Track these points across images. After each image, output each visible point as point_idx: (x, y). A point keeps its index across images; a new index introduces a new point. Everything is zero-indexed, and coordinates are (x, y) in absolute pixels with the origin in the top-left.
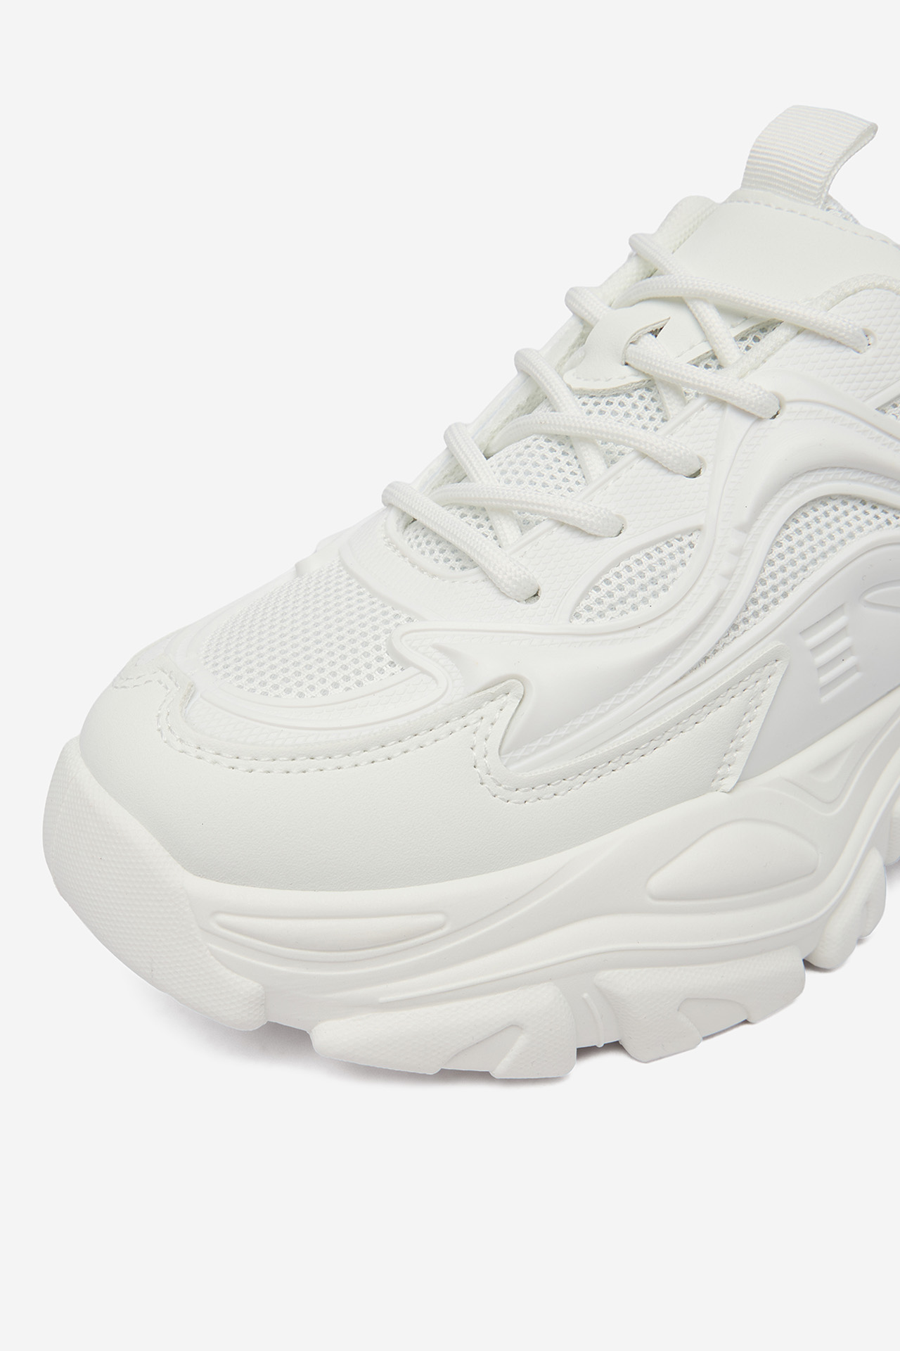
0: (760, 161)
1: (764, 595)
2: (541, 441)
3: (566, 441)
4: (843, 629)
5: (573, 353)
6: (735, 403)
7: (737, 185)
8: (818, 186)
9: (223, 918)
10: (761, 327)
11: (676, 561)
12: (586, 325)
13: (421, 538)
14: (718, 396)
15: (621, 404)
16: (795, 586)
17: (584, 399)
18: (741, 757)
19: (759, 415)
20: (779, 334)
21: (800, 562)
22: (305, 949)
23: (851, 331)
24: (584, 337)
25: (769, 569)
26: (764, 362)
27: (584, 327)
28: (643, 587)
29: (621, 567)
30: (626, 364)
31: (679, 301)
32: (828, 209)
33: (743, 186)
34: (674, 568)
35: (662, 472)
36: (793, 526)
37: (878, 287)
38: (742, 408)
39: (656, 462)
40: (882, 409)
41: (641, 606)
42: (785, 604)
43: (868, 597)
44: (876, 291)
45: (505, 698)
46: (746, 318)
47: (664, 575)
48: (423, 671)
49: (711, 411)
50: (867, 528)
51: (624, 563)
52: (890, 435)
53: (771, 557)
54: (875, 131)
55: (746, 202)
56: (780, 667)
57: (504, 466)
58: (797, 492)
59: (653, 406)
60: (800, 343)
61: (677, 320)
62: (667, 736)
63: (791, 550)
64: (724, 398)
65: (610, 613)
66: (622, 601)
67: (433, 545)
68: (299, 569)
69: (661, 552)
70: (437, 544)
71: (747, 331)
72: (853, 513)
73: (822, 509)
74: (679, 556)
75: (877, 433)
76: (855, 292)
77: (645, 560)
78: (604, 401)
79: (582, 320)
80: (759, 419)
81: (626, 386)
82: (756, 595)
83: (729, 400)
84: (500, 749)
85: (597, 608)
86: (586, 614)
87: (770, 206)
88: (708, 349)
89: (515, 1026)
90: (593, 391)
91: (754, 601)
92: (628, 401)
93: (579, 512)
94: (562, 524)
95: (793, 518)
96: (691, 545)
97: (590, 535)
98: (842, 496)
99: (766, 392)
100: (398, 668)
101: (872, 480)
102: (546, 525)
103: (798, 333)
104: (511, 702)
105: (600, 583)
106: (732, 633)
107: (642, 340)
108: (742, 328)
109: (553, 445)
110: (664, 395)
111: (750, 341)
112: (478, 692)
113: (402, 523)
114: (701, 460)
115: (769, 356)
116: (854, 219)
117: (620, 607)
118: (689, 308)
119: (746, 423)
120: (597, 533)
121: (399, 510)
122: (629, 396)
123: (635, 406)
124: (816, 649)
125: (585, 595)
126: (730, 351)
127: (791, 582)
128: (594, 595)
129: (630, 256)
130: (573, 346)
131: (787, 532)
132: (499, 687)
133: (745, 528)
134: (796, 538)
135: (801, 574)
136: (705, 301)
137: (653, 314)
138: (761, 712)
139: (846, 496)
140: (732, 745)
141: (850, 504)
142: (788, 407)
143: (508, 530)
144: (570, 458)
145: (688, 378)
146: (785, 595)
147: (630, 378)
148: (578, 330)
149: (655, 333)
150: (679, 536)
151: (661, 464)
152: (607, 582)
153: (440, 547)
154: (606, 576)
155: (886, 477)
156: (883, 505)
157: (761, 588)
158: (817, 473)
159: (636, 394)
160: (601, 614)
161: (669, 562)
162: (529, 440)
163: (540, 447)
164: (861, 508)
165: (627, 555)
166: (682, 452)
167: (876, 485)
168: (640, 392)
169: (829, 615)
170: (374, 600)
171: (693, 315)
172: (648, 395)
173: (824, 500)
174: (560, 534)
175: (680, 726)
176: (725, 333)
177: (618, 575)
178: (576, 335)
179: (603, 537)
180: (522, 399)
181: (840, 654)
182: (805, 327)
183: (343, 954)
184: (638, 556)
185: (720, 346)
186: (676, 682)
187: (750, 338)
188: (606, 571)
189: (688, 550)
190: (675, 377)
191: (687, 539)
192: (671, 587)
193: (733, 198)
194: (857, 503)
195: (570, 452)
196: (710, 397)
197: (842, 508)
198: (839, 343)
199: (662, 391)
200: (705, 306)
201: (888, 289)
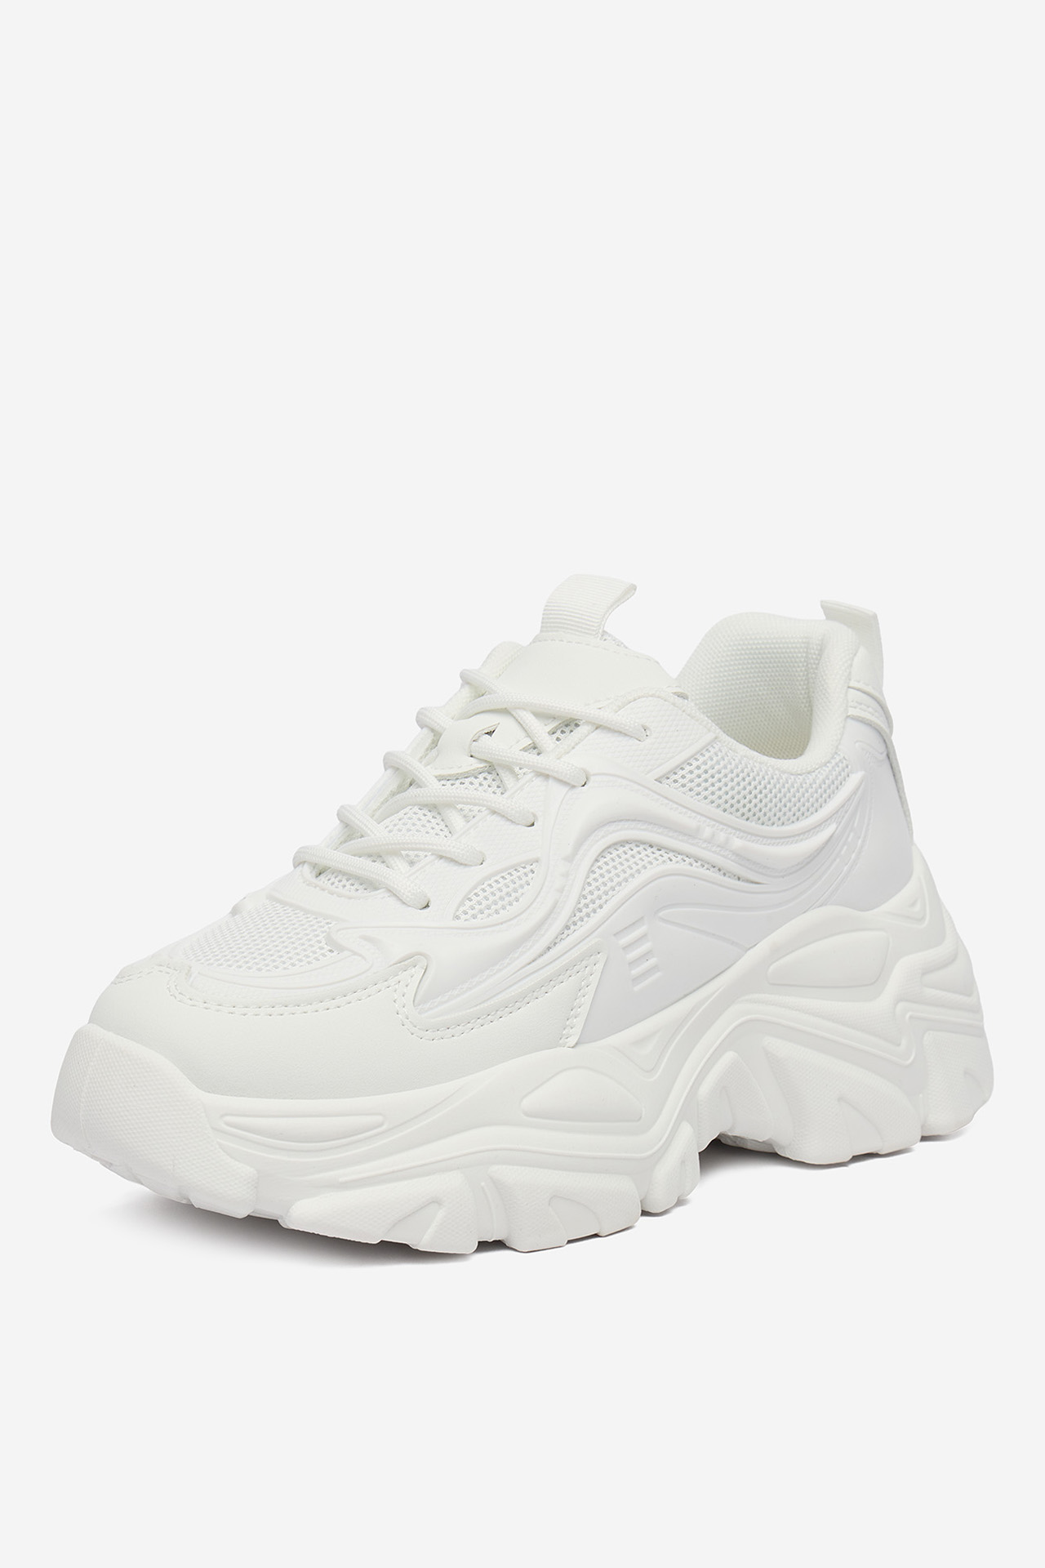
0: (552, 612)
1: (587, 906)
2: (416, 809)
3: (434, 808)
4: (643, 937)
5: (427, 754)
6: (555, 775)
7: (538, 631)
8: (596, 625)
9: (228, 1119)
10: (566, 723)
11: (523, 882)
12: (436, 736)
13: (333, 880)
14: (543, 771)
15: (471, 783)
16: (606, 901)
17: (443, 782)
18: (579, 1023)
19: (573, 783)
20: (583, 729)
21: (609, 884)
22: (287, 1141)
23: (632, 726)
24: (435, 743)
25: (588, 889)
26: (573, 748)
27: (434, 735)
28: (502, 898)
29: (485, 885)
30: (472, 756)
31: (505, 711)
32: (605, 640)
33: (541, 631)
34: (522, 887)
35: (508, 823)
36: (602, 860)
37: (651, 696)
38: (561, 778)
39: (503, 816)
40: (659, 780)
41: (502, 911)
42: (601, 913)
43: (661, 914)
44: (651, 698)
45: (414, 970)
46: (555, 718)
47: (515, 891)
48: (355, 953)
49: (538, 781)
50: (655, 863)
51: (486, 883)
52: (666, 798)
53: (588, 880)
54: (635, 590)
55: (545, 640)
56: (602, 958)
57: (391, 827)
58: (603, 837)
59: (494, 784)
60: (598, 736)
61: (504, 724)
62: (527, 1000)
63: (602, 876)
64: (547, 772)
65: (480, 916)
66: (488, 907)
67: (344, 882)
68: (235, 911)
69: (512, 875)
70: (348, 881)
71: (555, 727)
72: (644, 853)
73: (621, 849)
74: (524, 879)
75: (657, 796)
76: (635, 700)
77: (501, 880)
78: (458, 782)
79: (433, 730)
80: (573, 787)
81: (474, 770)
82: (581, 906)
83: (550, 773)
84: (414, 1001)
85: (471, 912)
86: (463, 917)
87: (562, 641)
88: (531, 742)
89: (436, 1202)
90: (450, 775)
91: (580, 910)
92: (476, 782)
93: (454, 847)
94: (441, 857)
95: (601, 855)
96: (532, 871)
97: (461, 864)
98: (635, 841)
99: (577, 767)
100: (335, 953)
101: (655, 829)
102: (430, 858)
103: (597, 728)
104: (418, 972)
105: (471, 895)
106: (566, 932)
107: (481, 738)
108: (552, 725)
109: (425, 811)
110: (503, 775)
111: (558, 734)
112: (396, 964)
113: (314, 873)
114: (534, 816)
115: (577, 744)
116: (624, 646)
117: (486, 912)
118: (512, 715)
119: (565, 789)
120: (466, 863)
121: (310, 863)
122: (476, 778)
123: (481, 785)
124: (627, 948)
125: (462, 903)
126: (547, 742)
127: (604, 897)
128: (468, 903)
129: (462, 686)
130: (427, 750)
131: (599, 864)
132: (407, 961)
133: (570, 859)
134: (605, 868)
135: (610, 893)
136: (525, 709)
137: (488, 721)
138: (591, 990)
139: (638, 841)
140: (572, 1012)
141: (642, 847)
142: (592, 778)
143: (400, 865)
144: (439, 820)
145: (521, 760)
146: (601, 907)
147: (475, 765)
148: (430, 737)
149: (490, 733)
150: (523, 865)
151: (507, 818)
152: (476, 895)
153: (350, 882)
154: (476, 891)
155: (666, 828)
156: (665, 848)
157: (583, 901)
158: (616, 823)
159: (481, 777)
160: (474, 917)
161: (518, 883)
162: (406, 810)
163: (415, 813)
164: (650, 850)
165: (489, 877)
166: (521, 808)
167: (658, 833)
168: (484, 775)
169: (634, 923)
170: (309, 916)
171: (517, 720)
172: (490, 777)
173: (623, 843)
174: (441, 865)
175: (535, 993)
176: (541, 730)
177: (484, 890)
178: (430, 741)
179: (471, 866)
180: (394, 787)
181: (645, 955)
182: (601, 724)
183: (314, 1144)
184: (496, 878)
185: (540, 739)
186: (530, 964)
187: (559, 732)
188: (475, 887)
189: (530, 875)
190: (511, 760)
191: (529, 868)
192: (521, 899)
193: (536, 640)
194: (647, 847)
195: (438, 817)
196: (538, 772)
197: (636, 850)
198: (626, 735)
199: (501, 772)
200: (525, 713)
201: (659, 697)
